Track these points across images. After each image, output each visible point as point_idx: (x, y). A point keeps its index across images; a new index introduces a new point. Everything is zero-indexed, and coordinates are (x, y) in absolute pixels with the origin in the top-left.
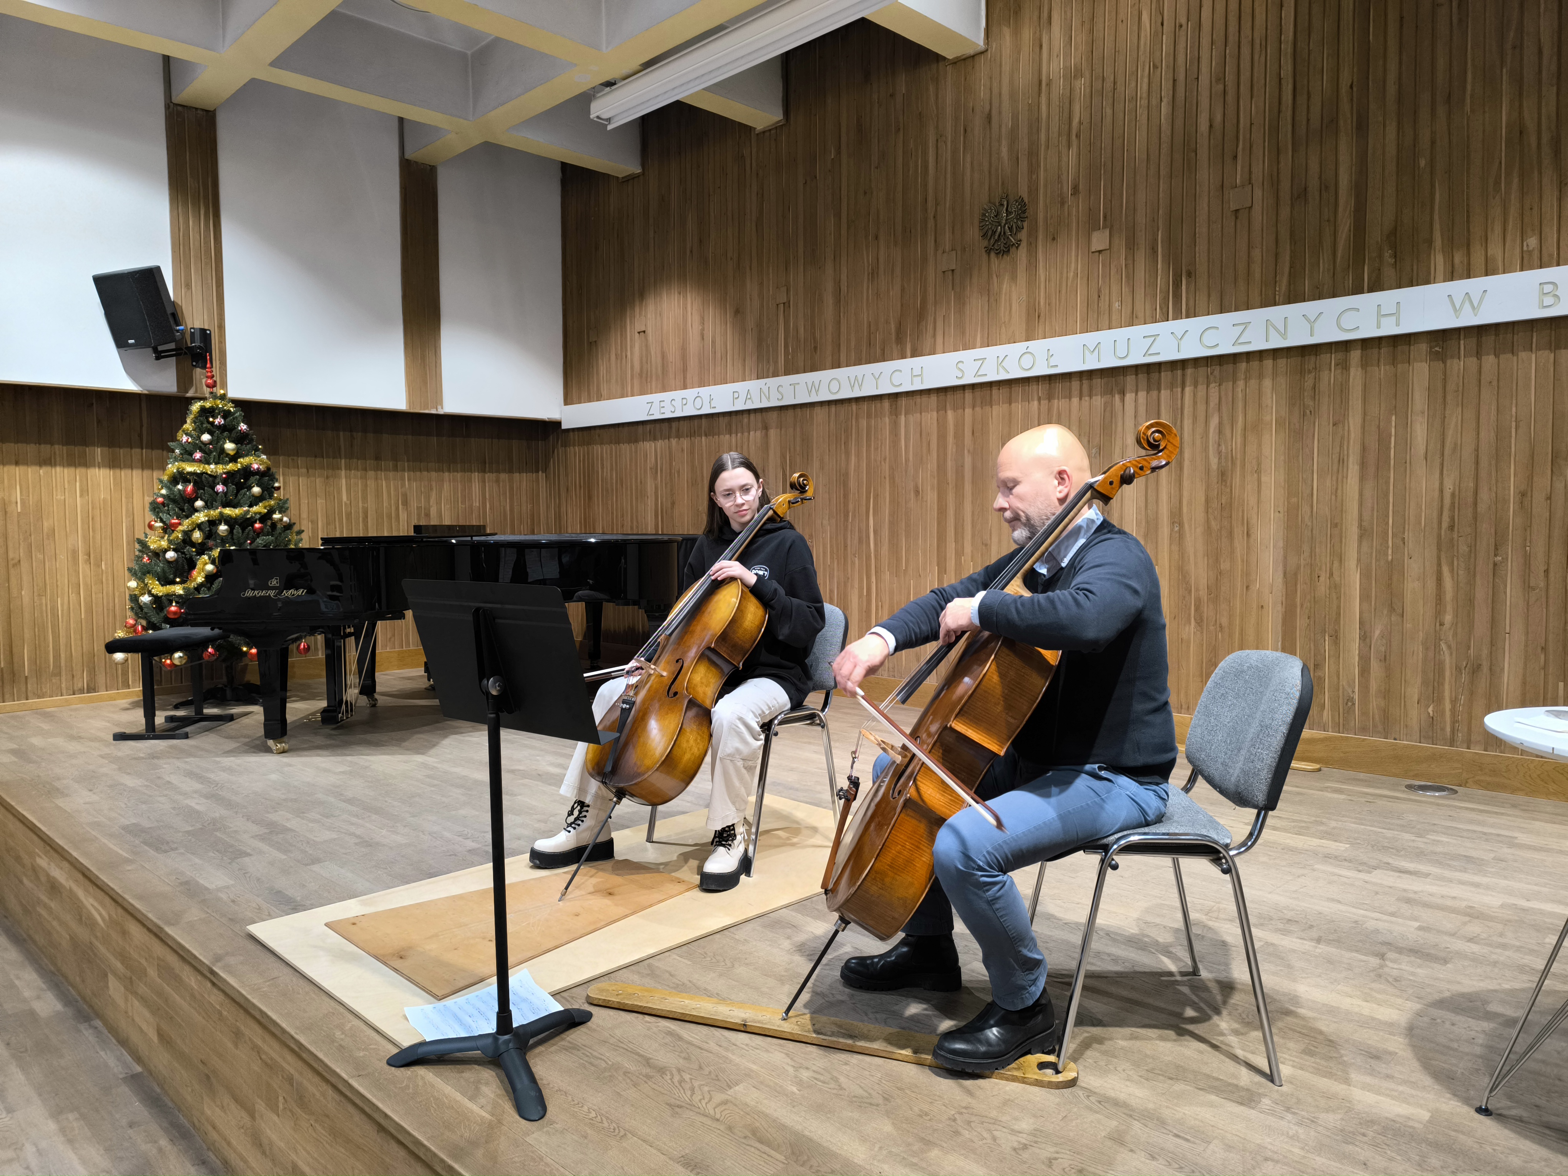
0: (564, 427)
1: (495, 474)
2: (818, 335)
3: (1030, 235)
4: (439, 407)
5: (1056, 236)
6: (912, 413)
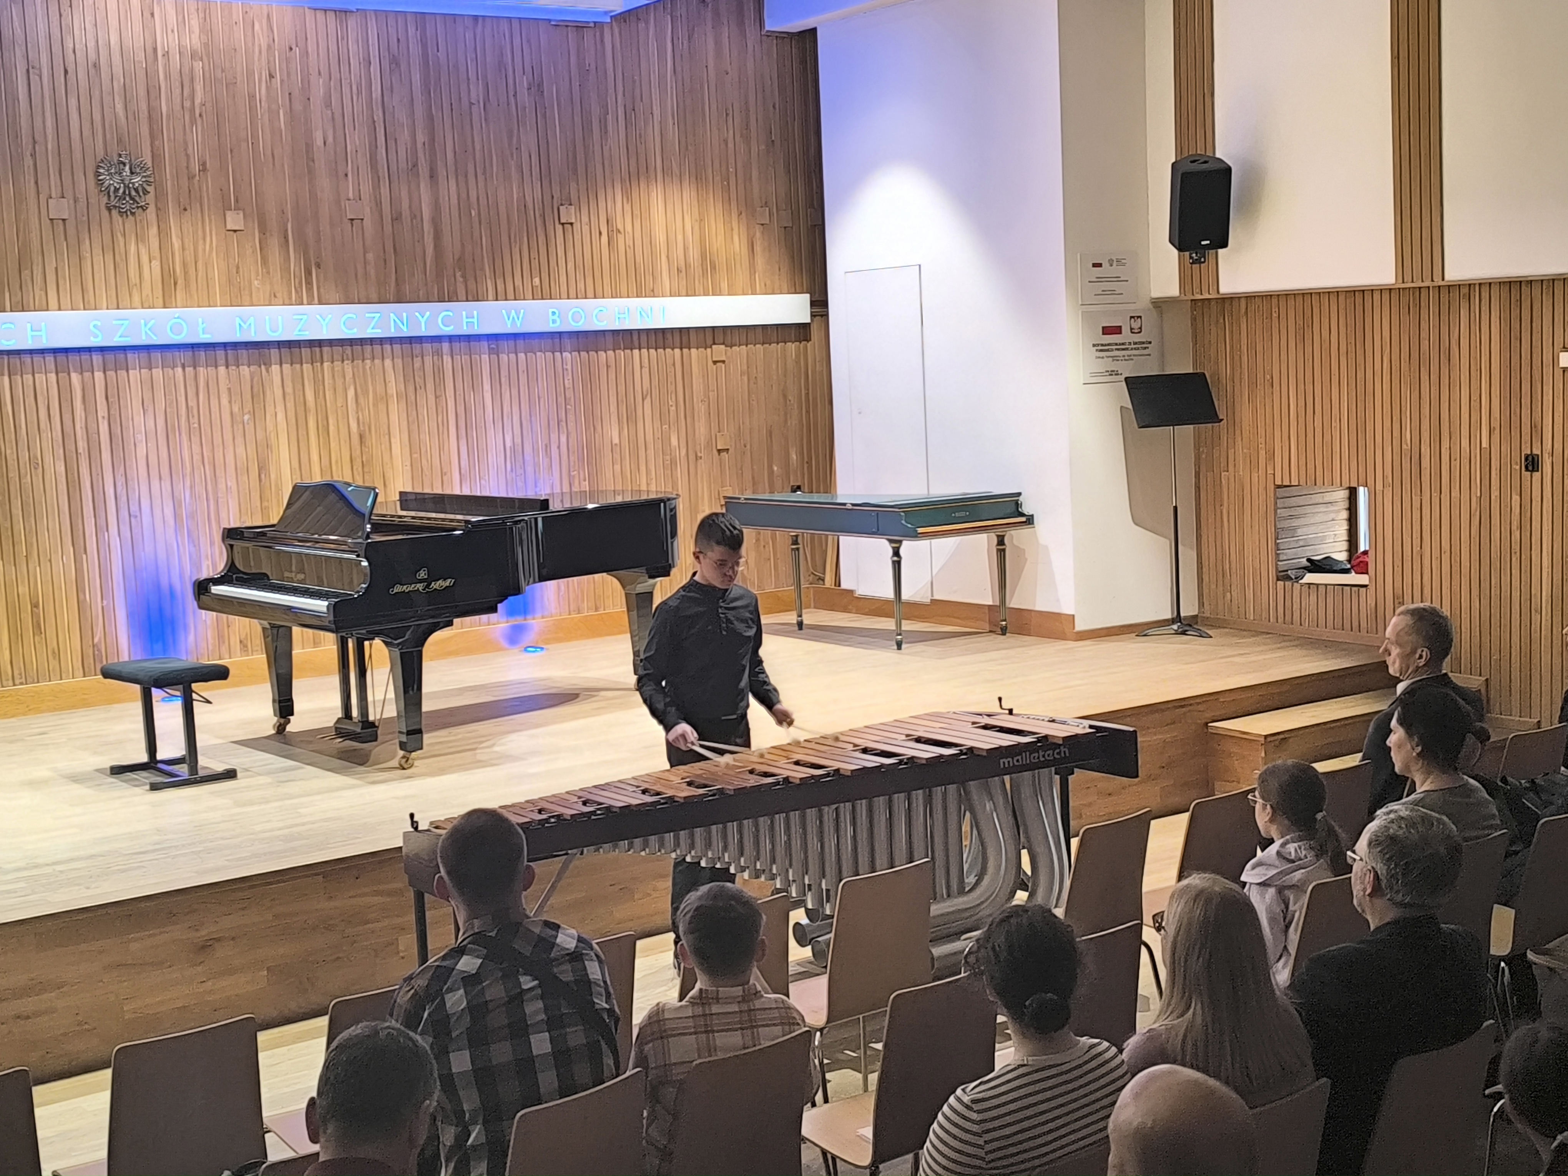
3: (158, 200)
5: (188, 207)
6: (19, 373)
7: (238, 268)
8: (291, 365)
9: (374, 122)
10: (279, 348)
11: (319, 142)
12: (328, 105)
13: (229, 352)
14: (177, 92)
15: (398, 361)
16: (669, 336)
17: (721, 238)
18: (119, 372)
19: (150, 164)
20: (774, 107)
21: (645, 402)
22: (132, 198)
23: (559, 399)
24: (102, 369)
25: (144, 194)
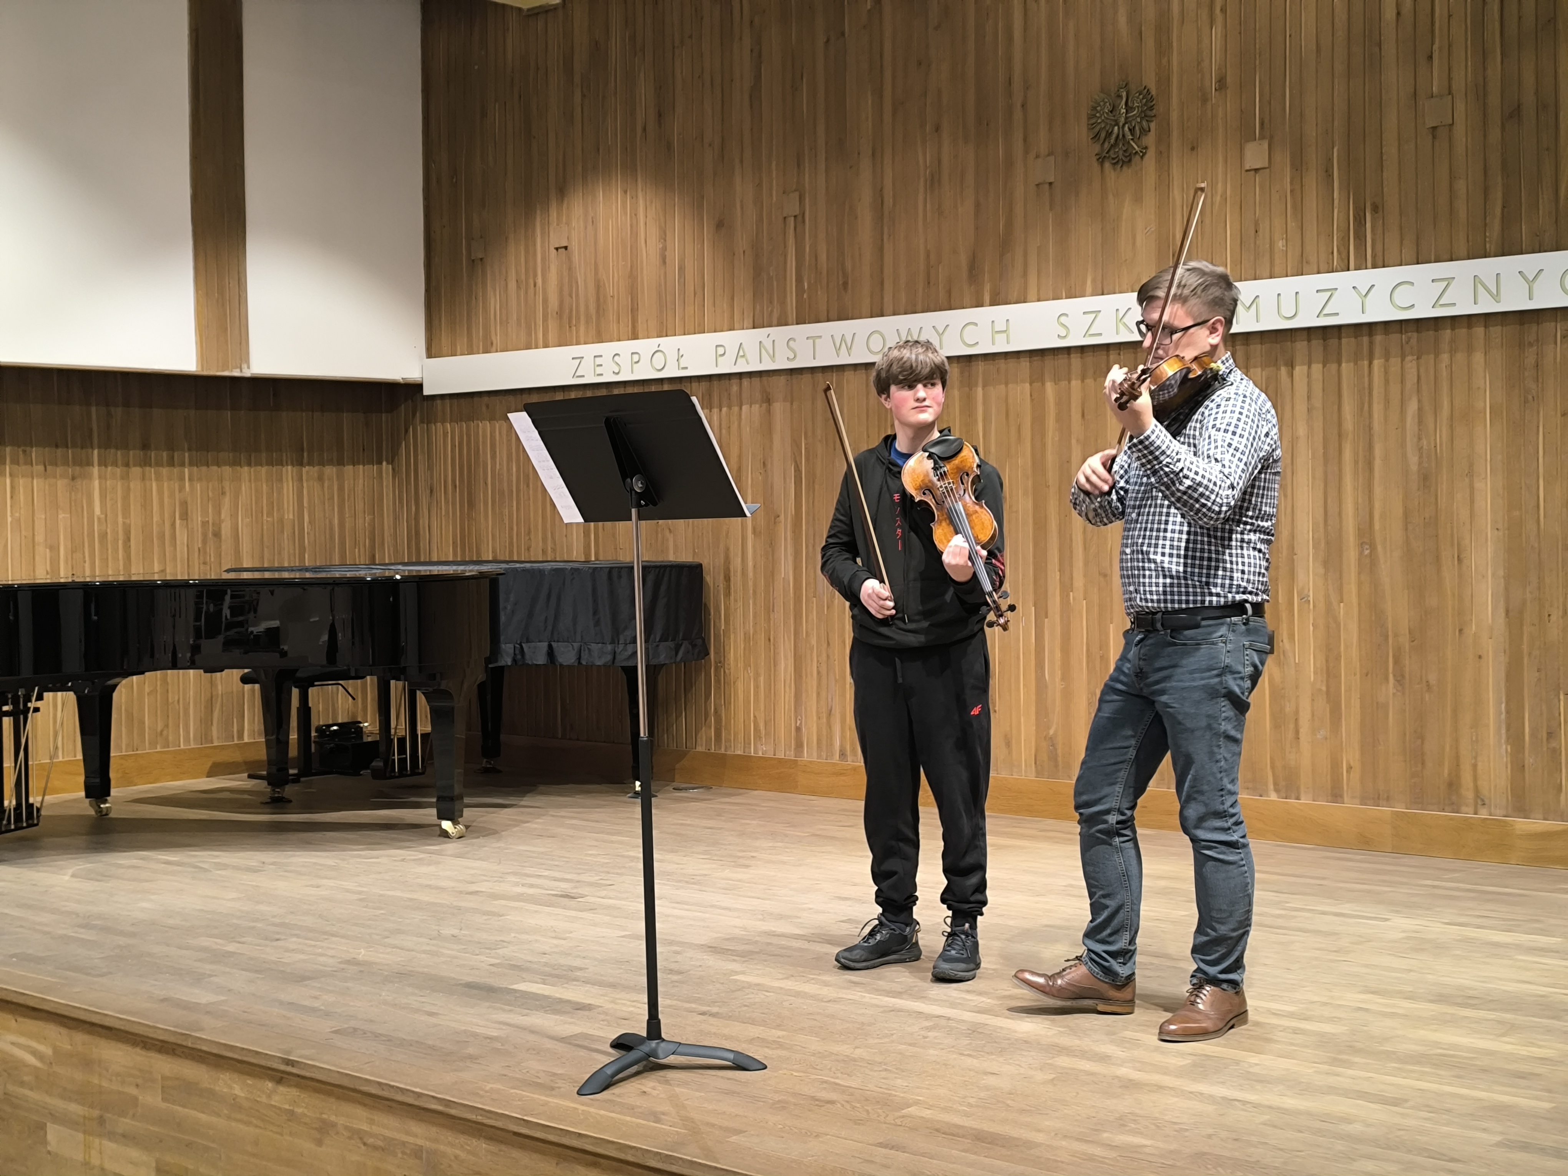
0: (426, 392)
1: (316, 468)
2: (849, 265)
3: (1159, 140)
4: (244, 366)
5: (1197, 145)
6: (994, 385)
7: (1256, 224)
11: (1390, 14)
15: (1497, 354)
22: (1126, 143)
24: (1080, 376)
25: (1143, 135)
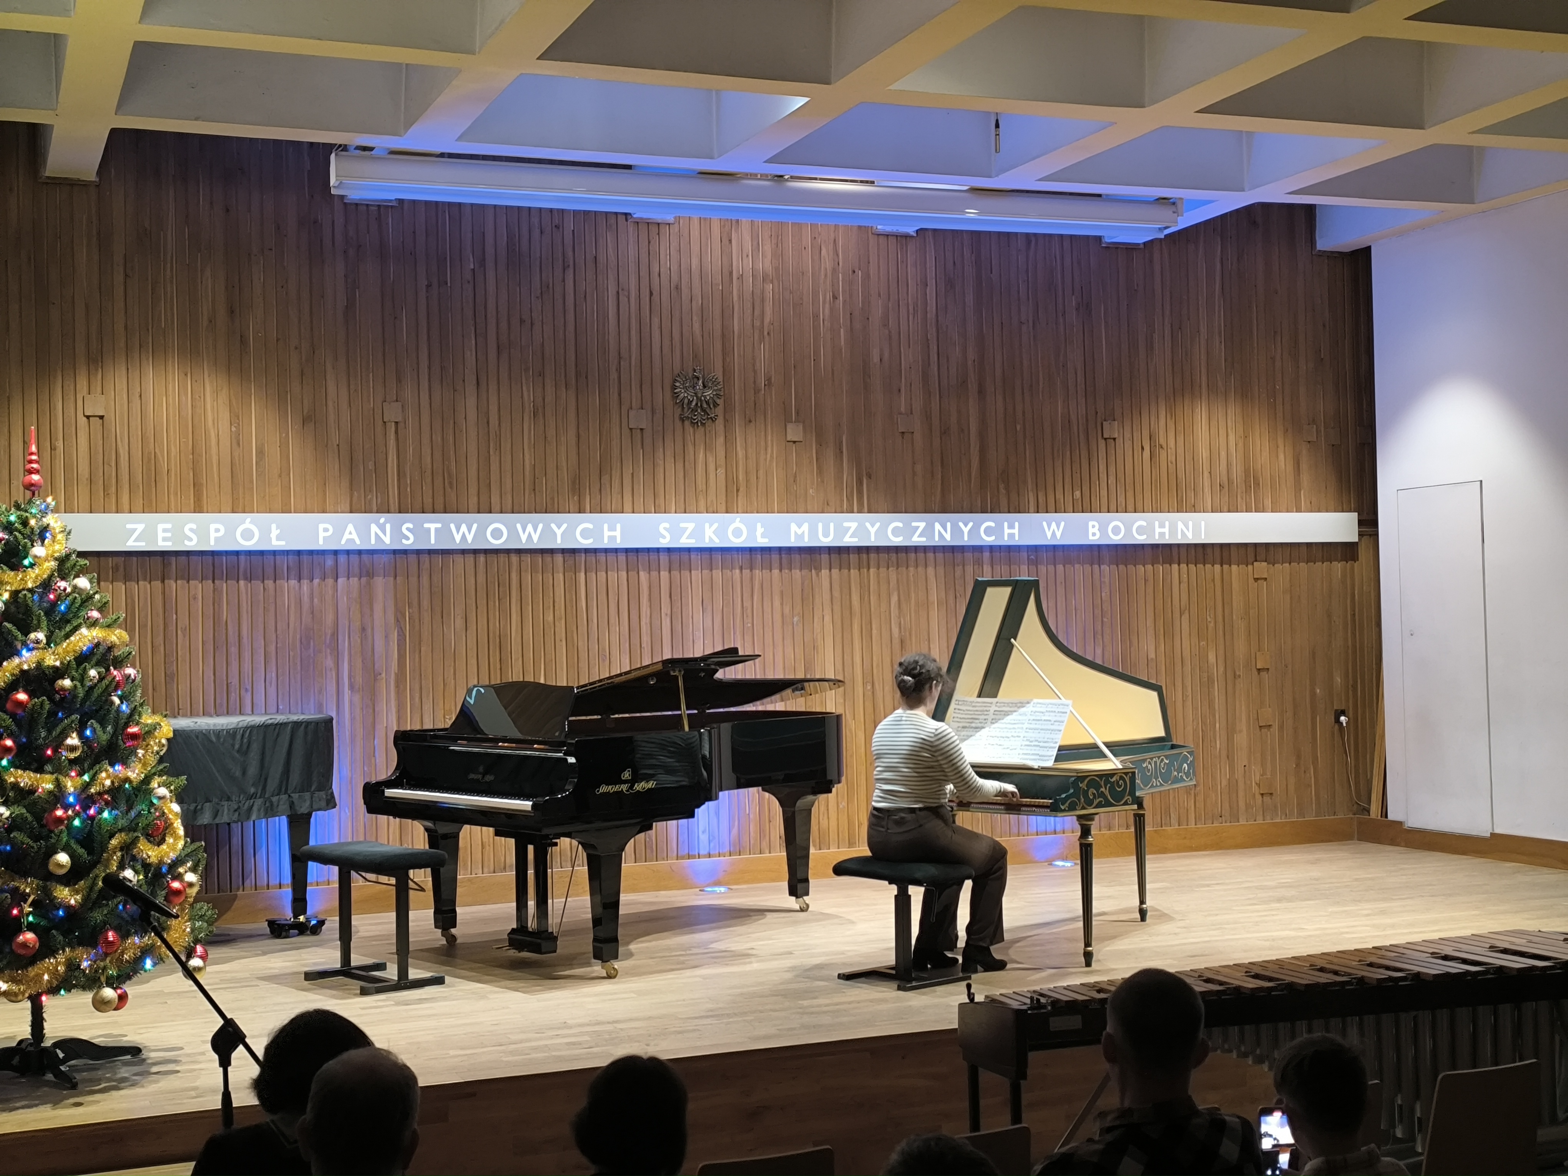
2: (455, 470)
3: (726, 412)
5: (753, 419)
6: (595, 571)
7: (795, 477)
8: (840, 570)
9: (928, 340)
10: (829, 554)
11: (876, 359)
12: (886, 325)
13: (783, 556)
14: (749, 312)
15: (941, 570)
16: (1209, 551)
17: (1266, 453)
18: (682, 572)
19: (721, 379)
20: (1324, 326)
21: (1183, 617)
22: (704, 410)
23: (1096, 612)
24: (668, 569)
25: (714, 406)
